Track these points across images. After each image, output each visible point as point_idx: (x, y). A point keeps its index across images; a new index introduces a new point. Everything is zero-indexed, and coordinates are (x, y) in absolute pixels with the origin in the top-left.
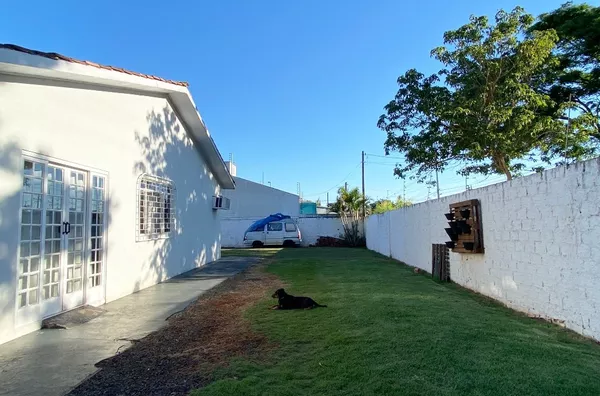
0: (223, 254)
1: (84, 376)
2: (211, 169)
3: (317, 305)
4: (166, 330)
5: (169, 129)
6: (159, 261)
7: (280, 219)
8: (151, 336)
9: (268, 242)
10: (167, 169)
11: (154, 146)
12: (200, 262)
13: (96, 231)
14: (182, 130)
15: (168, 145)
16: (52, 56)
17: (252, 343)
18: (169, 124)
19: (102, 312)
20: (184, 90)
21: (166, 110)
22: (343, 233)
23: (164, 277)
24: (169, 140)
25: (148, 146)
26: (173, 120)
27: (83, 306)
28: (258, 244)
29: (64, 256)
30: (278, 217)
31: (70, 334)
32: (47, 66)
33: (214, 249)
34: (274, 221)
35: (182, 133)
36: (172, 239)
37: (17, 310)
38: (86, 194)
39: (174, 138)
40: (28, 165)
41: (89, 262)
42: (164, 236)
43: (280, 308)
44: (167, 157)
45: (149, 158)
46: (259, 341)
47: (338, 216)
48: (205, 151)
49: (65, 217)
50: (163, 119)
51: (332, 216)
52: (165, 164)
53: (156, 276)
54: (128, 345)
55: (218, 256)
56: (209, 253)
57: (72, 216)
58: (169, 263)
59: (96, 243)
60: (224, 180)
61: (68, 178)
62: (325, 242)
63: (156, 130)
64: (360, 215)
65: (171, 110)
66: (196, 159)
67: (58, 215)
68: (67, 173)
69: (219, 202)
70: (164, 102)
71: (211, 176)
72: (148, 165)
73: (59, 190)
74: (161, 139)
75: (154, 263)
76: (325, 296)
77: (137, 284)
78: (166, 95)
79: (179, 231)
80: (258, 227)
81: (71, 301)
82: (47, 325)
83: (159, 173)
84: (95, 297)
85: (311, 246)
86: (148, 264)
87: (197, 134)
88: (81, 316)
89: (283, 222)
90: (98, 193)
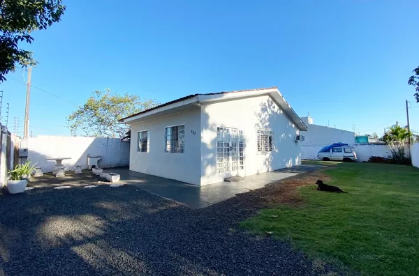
0: (303, 163)
1: (231, 196)
2: (293, 122)
3: (342, 192)
4: (263, 189)
5: (270, 108)
6: (267, 163)
7: (340, 146)
8: (257, 190)
9: (333, 158)
10: (269, 125)
11: (263, 116)
12: (289, 165)
13: (241, 150)
14: (277, 107)
15: (270, 115)
16: (222, 93)
17: (296, 201)
18: (270, 106)
19: (243, 179)
20: (276, 90)
21: (268, 101)
22: (391, 155)
23: (270, 170)
24: (270, 113)
25: (260, 117)
26: (272, 103)
27: (237, 176)
28: (326, 159)
29: (230, 158)
30: (340, 145)
31: (233, 184)
32: (221, 97)
33: (297, 160)
34: (337, 147)
35: (276, 109)
36: (273, 154)
37: (217, 174)
38: (237, 137)
39: (273, 112)
40: (218, 129)
41: (239, 161)
42: (270, 153)
43: (318, 189)
44: (269, 120)
45: (261, 121)
46: (300, 201)
47: (386, 144)
48: (289, 115)
49: (230, 145)
50: (267, 105)
51: (381, 144)
52: (268, 123)
53: (266, 169)
54: (248, 191)
55: (300, 164)
56: (294, 161)
57: (233, 144)
58: (272, 164)
59: (241, 154)
60: (301, 127)
61: (231, 132)
62: (375, 160)
63: (264, 110)
64: (405, 143)
65: (271, 100)
66: (285, 119)
67: (228, 144)
68: (230, 130)
69: (298, 138)
70: (267, 97)
71: (293, 125)
72: (260, 124)
73: (229, 136)
74: (266, 113)
75: (265, 163)
76: (352, 188)
77: (258, 171)
78: (268, 94)
79: (277, 151)
80: (327, 150)
81: (234, 174)
82: (226, 180)
83: (266, 127)
84: (242, 173)
85: (365, 162)
86: (262, 164)
87: (284, 107)
88: (236, 179)
89: (342, 147)
90: (241, 136)
